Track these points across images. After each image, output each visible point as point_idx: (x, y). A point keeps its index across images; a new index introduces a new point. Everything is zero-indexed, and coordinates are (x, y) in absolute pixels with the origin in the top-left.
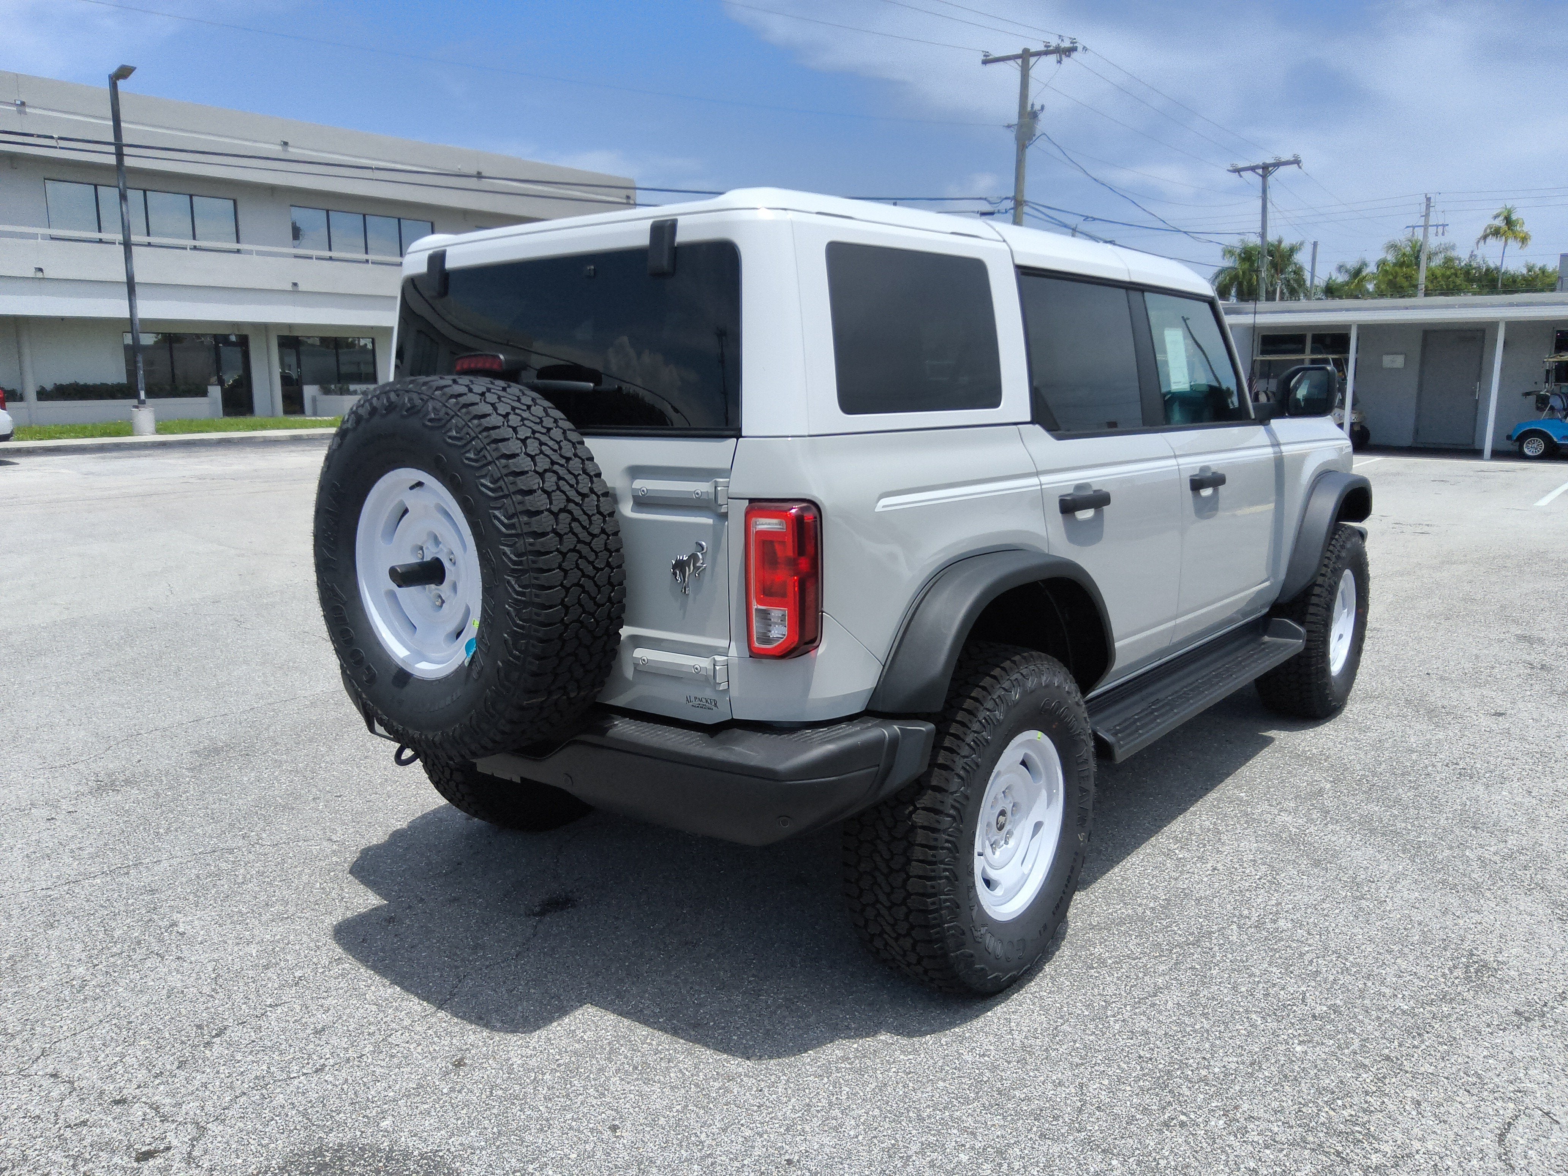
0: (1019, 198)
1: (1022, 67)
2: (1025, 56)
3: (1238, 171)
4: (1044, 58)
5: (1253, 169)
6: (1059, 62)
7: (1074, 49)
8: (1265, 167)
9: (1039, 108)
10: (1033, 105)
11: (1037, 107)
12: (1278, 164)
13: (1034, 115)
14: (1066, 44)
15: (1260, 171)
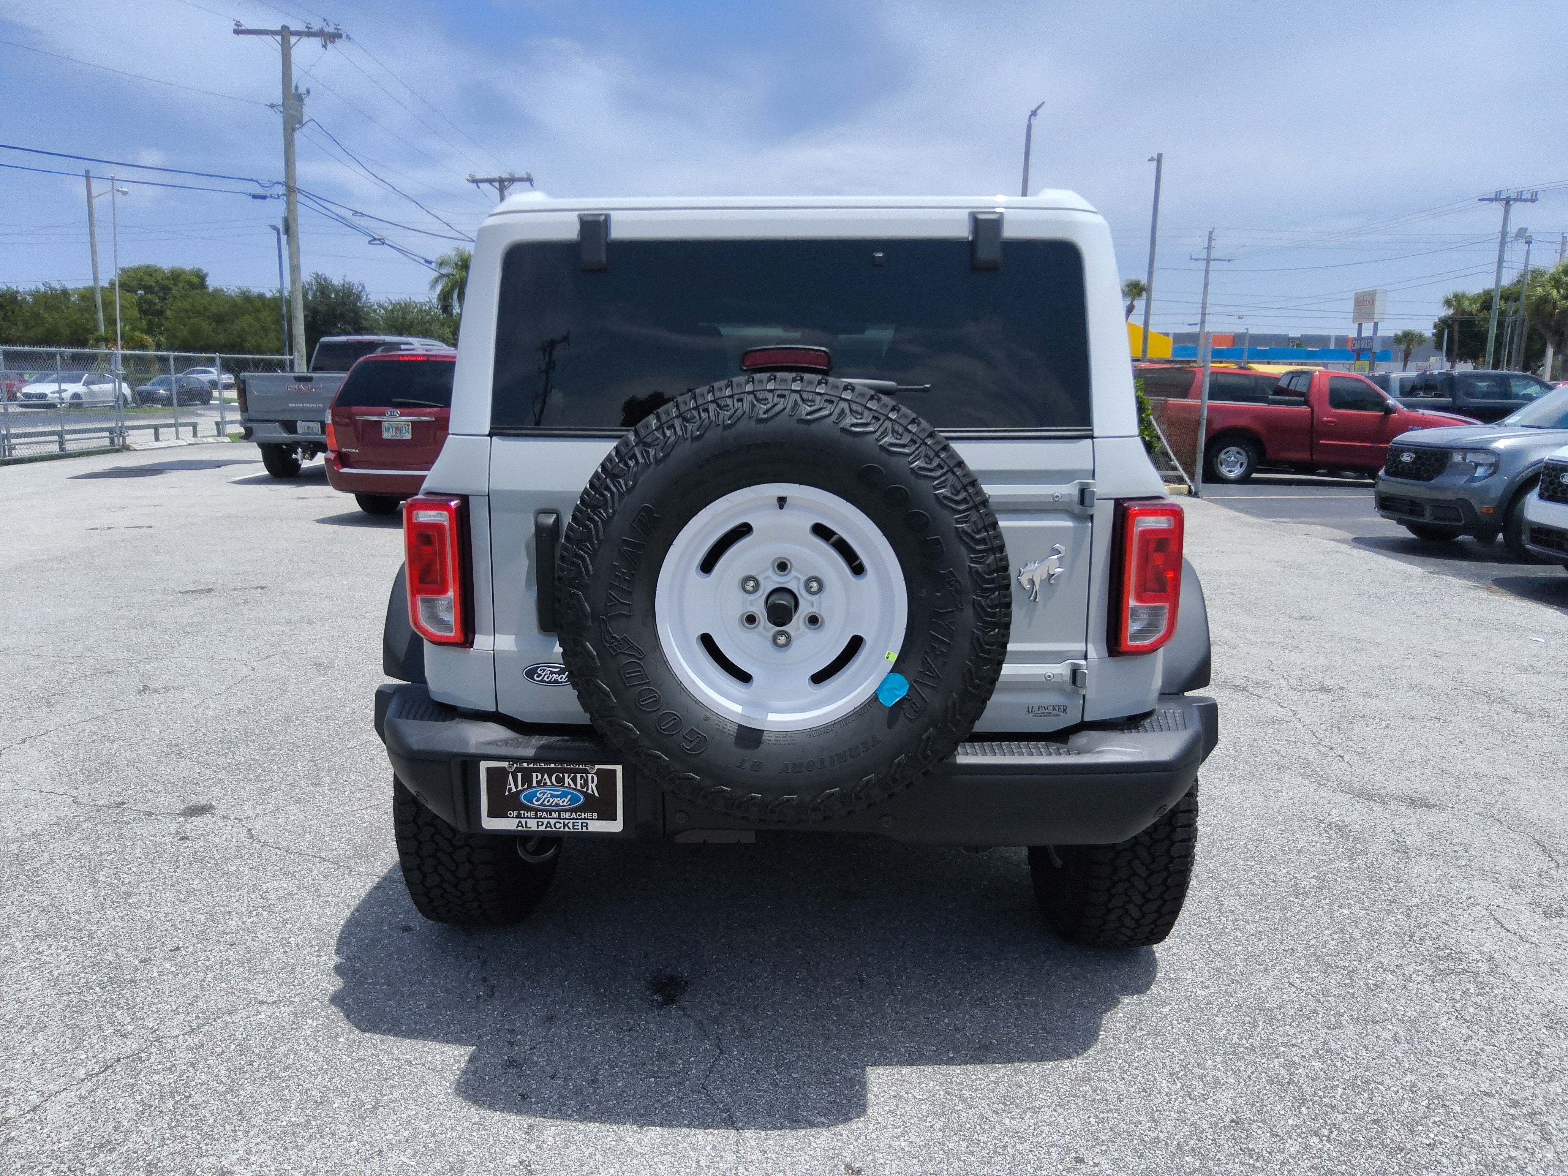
0: (291, 184)
1: (282, 46)
2: (285, 33)
3: (476, 181)
4: (305, 39)
5: (490, 181)
6: (325, 46)
7: (340, 36)
8: (501, 181)
9: (305, 91)
10: (297, 88)
11: (302, 90)
12: (513, 180)
13: (300, 99)
14: (330, 29)
15: (497, 184)
